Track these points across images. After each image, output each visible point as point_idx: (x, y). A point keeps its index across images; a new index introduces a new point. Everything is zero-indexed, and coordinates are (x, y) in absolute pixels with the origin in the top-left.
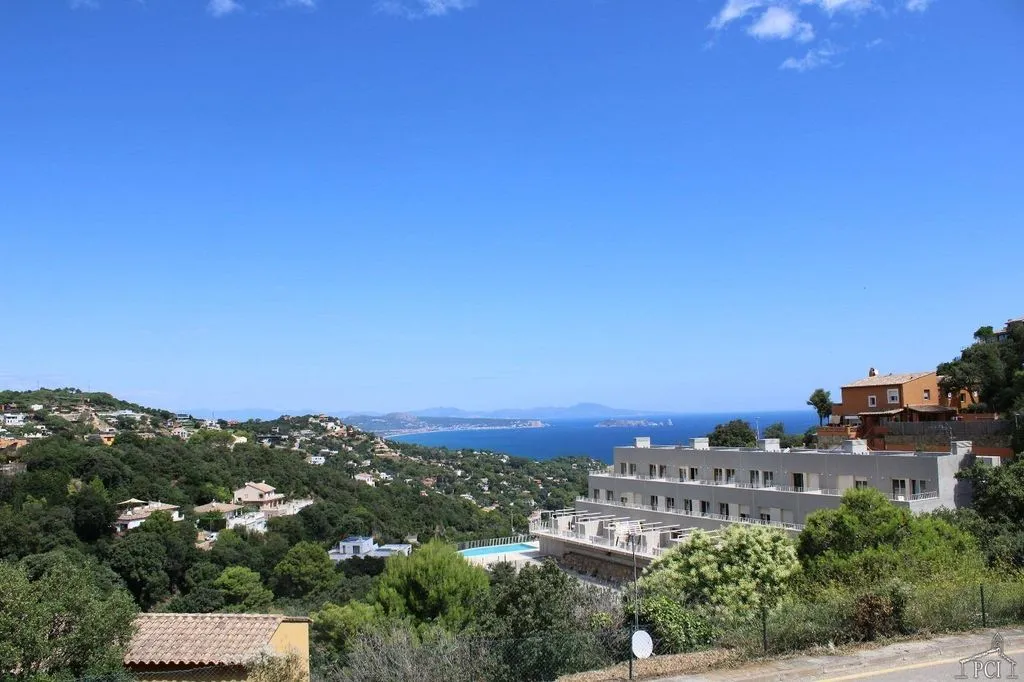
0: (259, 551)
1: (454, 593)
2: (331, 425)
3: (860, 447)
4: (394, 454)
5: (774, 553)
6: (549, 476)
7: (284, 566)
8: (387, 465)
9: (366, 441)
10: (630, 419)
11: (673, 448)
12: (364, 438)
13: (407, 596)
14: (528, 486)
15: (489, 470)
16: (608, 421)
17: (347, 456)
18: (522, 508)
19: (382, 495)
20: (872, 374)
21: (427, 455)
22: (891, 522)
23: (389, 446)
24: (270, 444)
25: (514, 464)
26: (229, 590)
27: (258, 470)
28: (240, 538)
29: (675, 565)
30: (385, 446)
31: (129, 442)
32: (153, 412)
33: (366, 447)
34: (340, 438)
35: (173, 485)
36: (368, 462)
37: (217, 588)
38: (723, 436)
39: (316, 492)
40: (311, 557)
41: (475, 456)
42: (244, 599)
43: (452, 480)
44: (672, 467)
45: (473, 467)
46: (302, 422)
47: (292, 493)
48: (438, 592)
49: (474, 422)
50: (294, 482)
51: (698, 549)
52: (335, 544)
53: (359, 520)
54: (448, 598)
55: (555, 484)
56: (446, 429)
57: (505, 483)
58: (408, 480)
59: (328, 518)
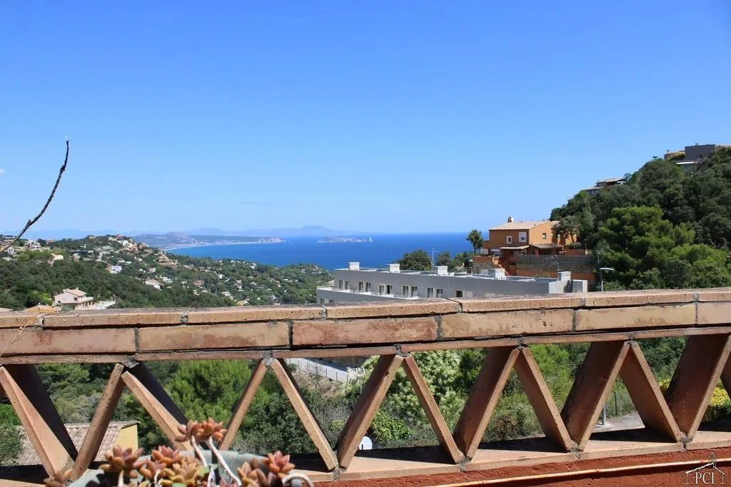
1: (227, 383)
2: (125, 242)
3: (501, 274)
4: (172, 263)
5: (444, 358)
6: (285, 278)
8: (168, 271)
9: (152, 254)
10: (342, 237)
11: (375, 270)
12: (150, 251)
13: (195, 386)
14: (270, 286)
15: (242, 274)
16: (327, 238)
17: (137, 265)
18: (266, 301)
19: (166, 296)
20: (510, 221)
21: (197, 263)
23: (169, 257)
24: (79, 257)
25: (260, 270)
26: (55, 371)
27: (72, 280)
30: (167, 258)
33: (152, 259)
34: (132, 252)
35: (6, 293)
36: (154, 270)
37: (45, 370)
38: (409, 261)
39: (117, 295)
41: (232, 264)
42: (67, 377)
43: (215, 282)
44: (376, 285)
45: (231, 273)
46: (104, 240)
47: (99, 296)
48: (216, 381)
49: (231, 238)
50: (100, 288)
54: (224, 386)
55: (289, 284)
56: (210, 244)
57: (254, 283)
58: (183, 282)
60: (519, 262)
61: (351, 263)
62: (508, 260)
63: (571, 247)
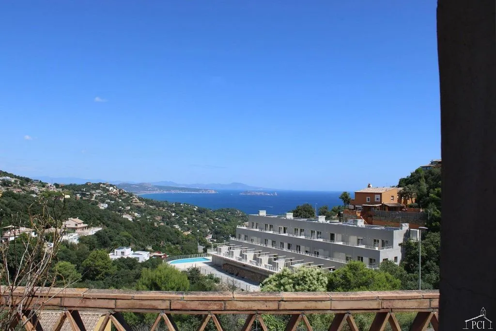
0: (75, 254)
2: (111, 188)
3: (361, 223)
4: (142, 204)
5: (318, 280)
6: (216, 218)
7: (88, 262)
8: (139, 209)
9: (128, 197)
11: (276, 217)
12: (127, 195)
14: (206, 222)
15: (187, 213)
16: (247, 192)
17: (118, 204)
18: (203, 233)
19: (136, 226)
20: (369, 186)
21: (158, 205)
22: (367, 276)
23: (140, 200)
24: (80, 197)
25: (200, 211)
26: (60, 273)
27: (75, 212)
28: (65, 247)
29: (274, 283)
30: (138, 200)
31: (10, 196)
32: (21, 178)
33: (128, 200)
34: (116, 195)
36: (129, 208)
38: (300, 211)
39: (104, 224)
40: (101, 258)
41: (181, 206)
43: (169, 218)
44: (276, 226)
45: (180, 212)
46: (97, 186)
47: (91, 224)
48: (166, 288)
49: (182, 189)
50: (93, 218)
51: (285, 276)
52: (112, 250)
53: (124, 239)
55: (219, 222)
56: (167, 192)
57: (196, 220)
58: (148, 217)
59: (109, 237)
60: (374, 215)
61: (260, 211)
62: (367, 214)
63: (411, 206)
